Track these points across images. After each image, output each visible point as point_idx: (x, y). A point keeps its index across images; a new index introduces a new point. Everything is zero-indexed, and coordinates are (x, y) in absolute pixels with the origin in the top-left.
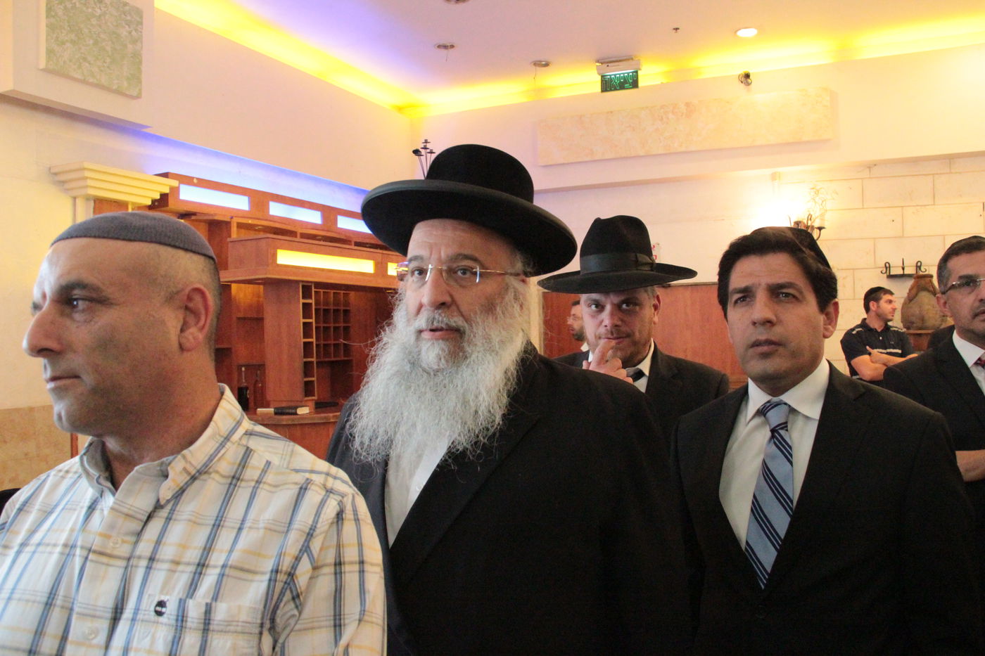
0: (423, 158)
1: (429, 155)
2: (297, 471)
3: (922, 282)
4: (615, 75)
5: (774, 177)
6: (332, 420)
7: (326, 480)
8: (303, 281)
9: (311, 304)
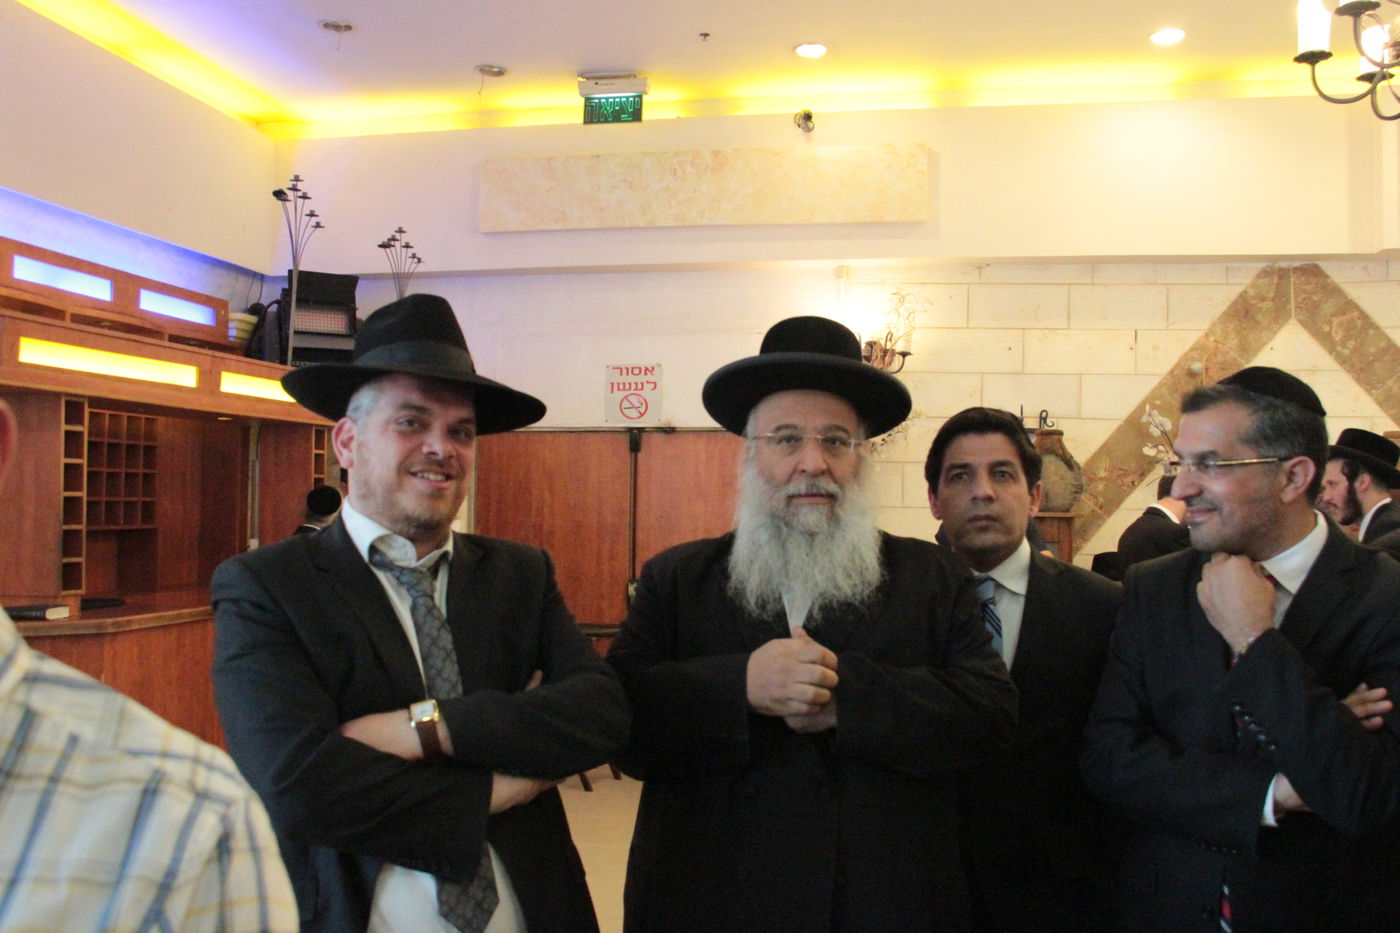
0: (290, 206)
1: (300, 201)
2: (135, 754)
3: (1048, 441)
4: (607, 99)
5: (839, 273)
6: (111, 630)
7: (194, 773)
8: (67, 395)
9: (81, 433)
